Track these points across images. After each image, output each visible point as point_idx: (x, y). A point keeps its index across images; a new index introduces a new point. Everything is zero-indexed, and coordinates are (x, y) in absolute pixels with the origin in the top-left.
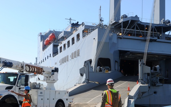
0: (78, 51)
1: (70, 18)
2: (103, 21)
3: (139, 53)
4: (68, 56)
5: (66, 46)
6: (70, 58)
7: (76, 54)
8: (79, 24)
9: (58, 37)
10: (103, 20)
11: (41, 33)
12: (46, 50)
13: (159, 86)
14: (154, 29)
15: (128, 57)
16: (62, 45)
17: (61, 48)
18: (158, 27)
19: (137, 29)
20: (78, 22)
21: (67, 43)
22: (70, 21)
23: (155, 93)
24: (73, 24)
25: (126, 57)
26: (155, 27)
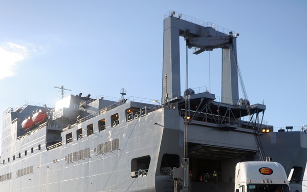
1: (63, 87)
2: (125, 94)
3: (214, 148)
8: (90, 97)
10: (125, 92)
14: (230, 112)
15: (196, 152)
18: (234, 109)
19: (209, 112)
20: (89, 95)
22: (63, 91)
25: (194, 152)
26: (232, 109)
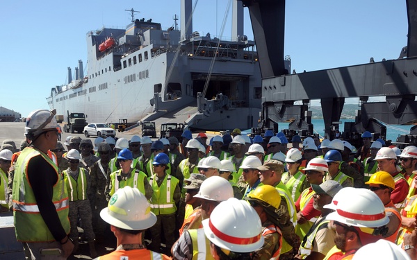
0: (147, 71)
1: (132, 9)
4: (134, 75)
5: (132, 62)
6: (137, 78)
7: (144, 75)
9: (118, 43)
11: (92, 33)
12: (102, 59)
13: (232, 110)
16: (127, 59)
17: (125, 62)
21: (132, 59)
22: (133, 15)
23: (228, 117)
24: (137, 20)
